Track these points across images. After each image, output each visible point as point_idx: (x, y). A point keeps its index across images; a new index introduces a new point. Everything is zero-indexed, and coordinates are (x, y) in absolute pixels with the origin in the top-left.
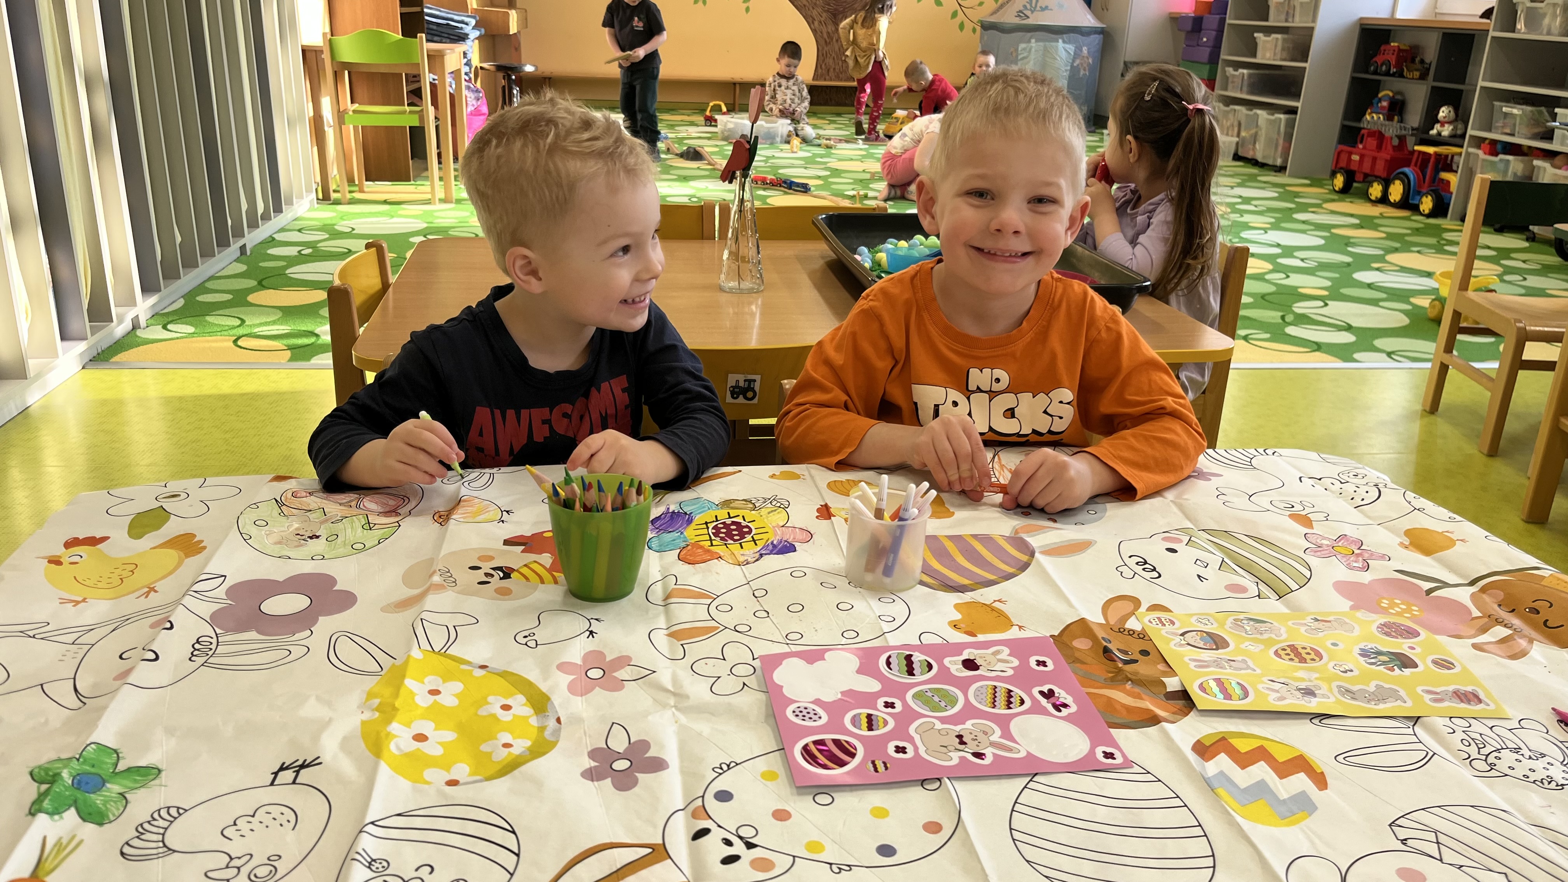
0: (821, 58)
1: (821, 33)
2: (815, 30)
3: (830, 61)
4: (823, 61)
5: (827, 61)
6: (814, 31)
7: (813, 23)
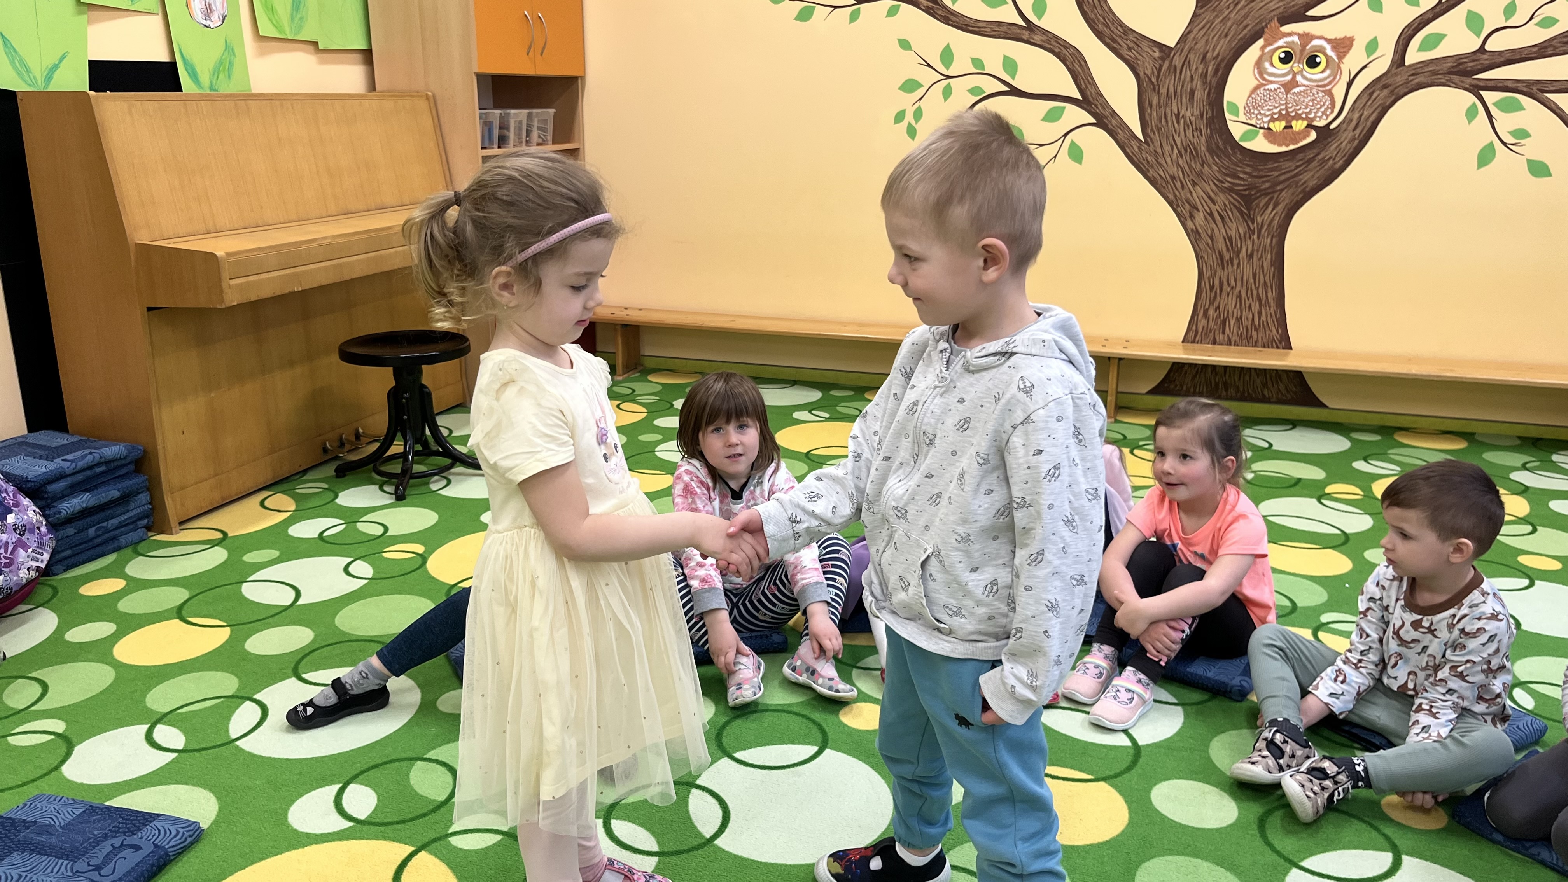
0: (1207, 295)
1: (1212, 238)
2: (1197, 231)
3: (1229, 303)
4: (1212, 302)
5: (1223, 300)
6: (1194, 236)
7: (1192, 216)
